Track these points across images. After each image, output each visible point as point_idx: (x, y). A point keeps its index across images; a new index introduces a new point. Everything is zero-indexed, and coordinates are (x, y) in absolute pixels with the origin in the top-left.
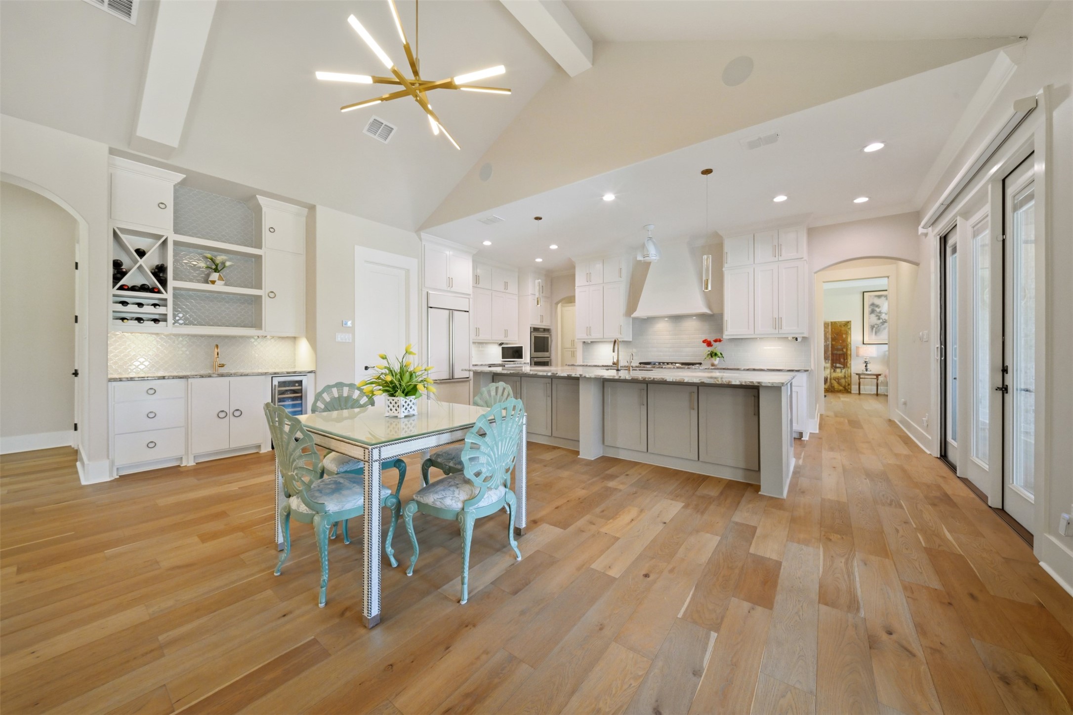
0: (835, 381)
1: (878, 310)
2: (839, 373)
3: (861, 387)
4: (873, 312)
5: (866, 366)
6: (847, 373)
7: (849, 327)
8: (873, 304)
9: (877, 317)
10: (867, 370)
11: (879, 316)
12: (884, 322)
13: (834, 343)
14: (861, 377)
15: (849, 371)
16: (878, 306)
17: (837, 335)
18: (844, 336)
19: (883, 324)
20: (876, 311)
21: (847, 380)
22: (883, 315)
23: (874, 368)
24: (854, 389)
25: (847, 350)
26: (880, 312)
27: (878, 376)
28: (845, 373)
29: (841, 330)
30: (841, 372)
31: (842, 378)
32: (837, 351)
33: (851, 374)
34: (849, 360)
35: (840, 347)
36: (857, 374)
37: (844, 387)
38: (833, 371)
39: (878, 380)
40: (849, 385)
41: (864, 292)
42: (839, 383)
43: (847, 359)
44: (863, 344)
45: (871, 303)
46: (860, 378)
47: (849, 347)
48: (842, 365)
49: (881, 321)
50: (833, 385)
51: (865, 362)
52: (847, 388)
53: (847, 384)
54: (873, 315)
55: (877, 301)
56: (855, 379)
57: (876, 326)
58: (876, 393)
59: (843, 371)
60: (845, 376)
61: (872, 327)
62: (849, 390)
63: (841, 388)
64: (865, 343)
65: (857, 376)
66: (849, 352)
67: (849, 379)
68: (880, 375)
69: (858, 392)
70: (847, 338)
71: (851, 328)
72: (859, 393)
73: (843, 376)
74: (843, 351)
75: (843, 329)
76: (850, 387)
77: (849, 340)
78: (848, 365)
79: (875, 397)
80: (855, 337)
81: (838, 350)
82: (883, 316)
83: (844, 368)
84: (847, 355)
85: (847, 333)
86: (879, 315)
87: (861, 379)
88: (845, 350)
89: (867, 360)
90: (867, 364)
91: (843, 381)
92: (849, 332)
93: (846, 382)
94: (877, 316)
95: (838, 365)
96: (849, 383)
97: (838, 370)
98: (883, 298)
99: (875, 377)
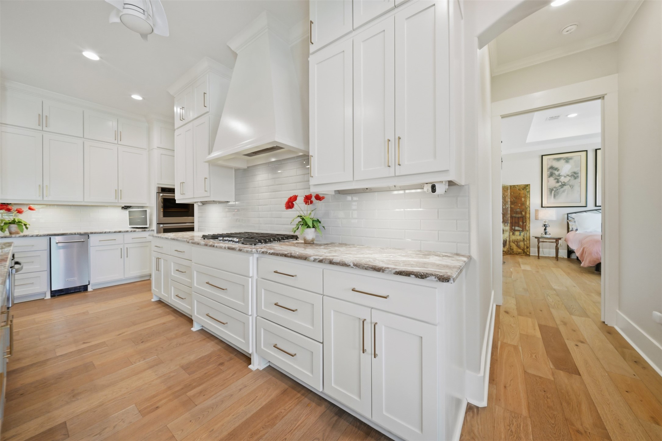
0: (514, 243)
1: (557, 173)
2: (518, 236)
3: (540, 249)
4: (551, 175)
5: (545, 229)
6: (525, 236)
7: (528, 190)
8: (552, 168)
9: (556, 180)
10: (546, 233)
11: (558, 179)
12: (563, 185)
13: (512, 206)
14: (541, 240)
15: (528, 234)
16: (556, 169)
17: (516, 198)
18: (523, 199)
19: (562, 187)
20: (555, 174)
21: (525, 243)
22: (562, 178)
23: (553, 232)
24: (533, 251)
25: (526, 213)
26: (559, 175)
27: (557, 240)
28: (524, 236)
29: (520, 194)
30: (520, 235)
31: (520, 241)
32: (516, 214)
33: (530, 237)
34: (527, 224)
35: (518, 210)
36: (536, 238)
37: (523, 250)
38: (511, 233)
39: (557, 244)
40: (527, 248)
41: (542, 156)
42: (518, 246)
43: (526, 222)
44: (542, 207)
45: (549, 166)
46: (539, 242)
47: (528, 210)
48: (520, 227)
49: (560, 184)
50: (511, 248)
51: (544, 225)
52: (525, 251)
53: (525, 247)
54: (552, 179)
55: (556, 164)
56: (534, 241)
57: (555, 189)
58: (555, 256)
59: (522, 234)
60: (524, 239)
61: (551, 190)
62: (528, 253)
63: (520, 251)
64: (543, 206)
65: (537, 240)
66: (528, 215)
67: (528, 242)
68: (560, 239)
69: (537, 255)
70: (525, 201)
71: (529, 191)
72: (539, 256)
73: (522, 239)
74: (521, 214)
75: (522, 192)
76: (528, 250)
77: (528, 204)
78: (527, 228)
79: (555, 261)
80: (534, 201)
81: (517, 213)
82: (562, 179)
83: (523, 231)
84: (525, 218)
85: (527, 196)
86: (558, 178)
87: (540, 244)
88: (523, 213)
89: (546, 224)
90: (546, 227)
91: (522, 244)
92: (528, 195)
93: (524, 244)
94: (556, 179)
95: (517, 228)
96: (528, 246)
97: (517, 233)
98: (562, 161)
99: (555, 241)
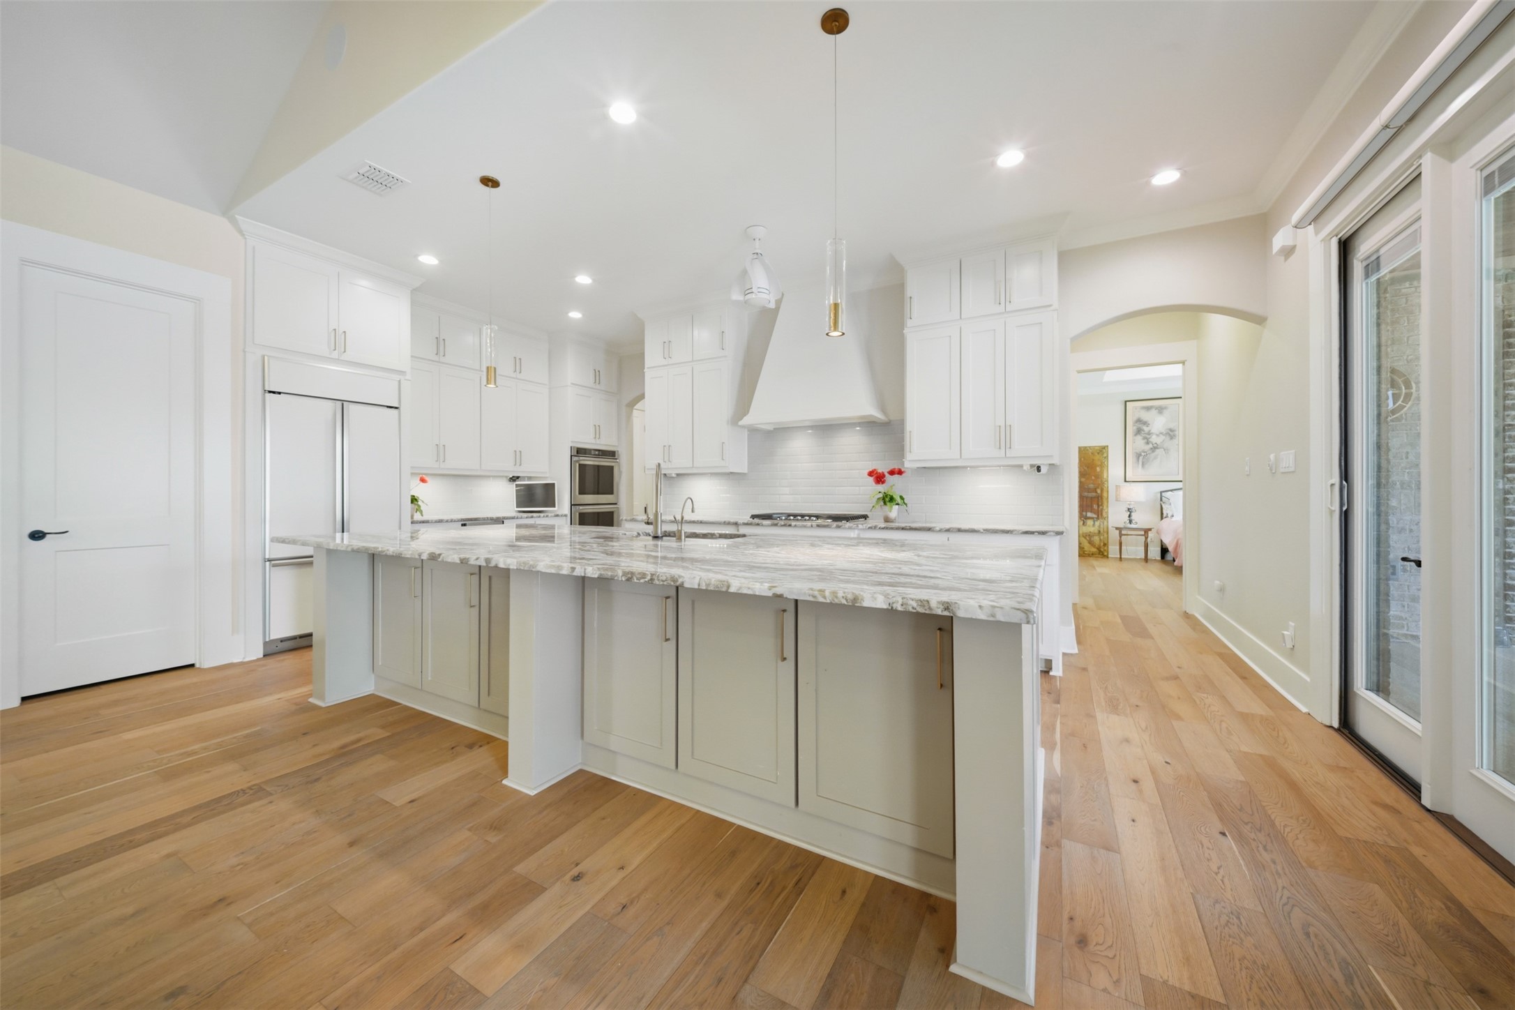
0: (1085, 538)
1: (1146, 429)
2: (1091, 527)
3: (1123, 548)
4: (1139, 431)
5: (1130, 516)
6: (1102, 526)
7: (1105, 455)
8: (1139, 421)
9: (1146, 440)
10: (1130, 522)
11: (1147, 439)
12: (1155, 448)
13: (1083, 480)
14: (1123, 532)
15: (1105, 523)
16: (1145, 423)
17: (1088, 467)
18: (1098, 469)
19: (1153, 452)
20: (1143, 430)
21: (1102, 537)
22: (1154, 437)
23: (1142, 520)
24: (1113, 550)
25: (1102, 490)
26: (1149, 433)
27: (1147, 531)
28: (1099, 526)
29: (1093, 460)
30: (1094, 525)
31: (1094, 534)
32: (1088, 492)
33: (1108, 528)
34: (1105, 507)
35: (1091, 486)
36: (1117, 528)
37: (1099, 549)
38: (1082, 523)
39: (1146, 538)
40: (1105, 545)
41: (1126, 402)
42: (1091, 543)
43: (1102, 505)
44: (1125, 481)
45: (1135, 419)
46: (1121, 535)
47: (1106, 486)
48: (1095, 513)
49: (1151, 446)
50: (1081, 546)
51: (1128, 509)
52: (1102, 550)
53: (1102, 544)
54: (1139, 438)
55: (1145, 416)
56: (1114, 535)
57: (1143, 454)
58: (1143, 556)
59: (1097, 523)
60: (1099, 531)
61: (1138, 456)
62: (1106, 554)
63: (1094, 550)
64: (1127, 480)
65: (1118, 531)
66: (1105, 494)
67: (1106, 536)
68: (1150, 530)
69: (1119, 556)
70: (1102, 472)
71: (1108, 456)
72: (1121, 558)
73: (1096, 531)
74: (1096, 492)
75: (1097, 457)
76: (1106, 548)
77: (1105, 477)
78: (1104, 515)
79: (1143, 563)
80: (1114, 471)
81: (1089, 490)
82: (1154, 439)
83: (1098, 518)
84: (1102, 498)
85: (1104, 465)
86: (1148, 437)
87: (1123, 538)
88: (1099, 491)
89: (1131, 507)
90: (1131, 512)
91: (1096, 539)
92: (1106, 463)
93: (1100, 539)
94: (1144, 438)
95: (1089, 514)
96: (1106, 542)
97: (1090, 522)
98: (1154, 412)
99: (1143, 533)
